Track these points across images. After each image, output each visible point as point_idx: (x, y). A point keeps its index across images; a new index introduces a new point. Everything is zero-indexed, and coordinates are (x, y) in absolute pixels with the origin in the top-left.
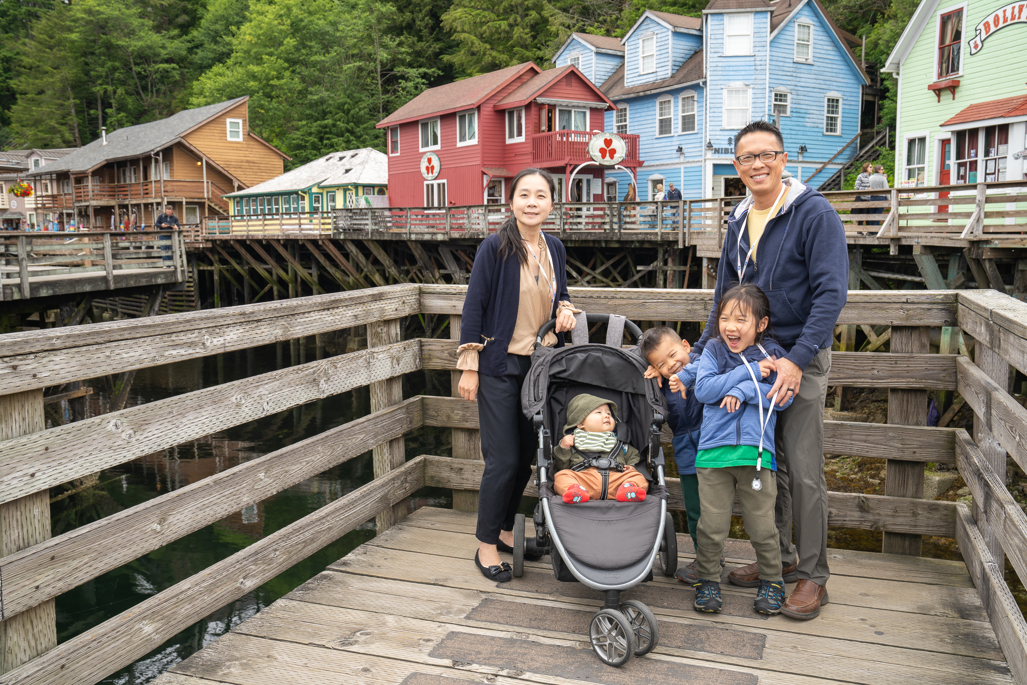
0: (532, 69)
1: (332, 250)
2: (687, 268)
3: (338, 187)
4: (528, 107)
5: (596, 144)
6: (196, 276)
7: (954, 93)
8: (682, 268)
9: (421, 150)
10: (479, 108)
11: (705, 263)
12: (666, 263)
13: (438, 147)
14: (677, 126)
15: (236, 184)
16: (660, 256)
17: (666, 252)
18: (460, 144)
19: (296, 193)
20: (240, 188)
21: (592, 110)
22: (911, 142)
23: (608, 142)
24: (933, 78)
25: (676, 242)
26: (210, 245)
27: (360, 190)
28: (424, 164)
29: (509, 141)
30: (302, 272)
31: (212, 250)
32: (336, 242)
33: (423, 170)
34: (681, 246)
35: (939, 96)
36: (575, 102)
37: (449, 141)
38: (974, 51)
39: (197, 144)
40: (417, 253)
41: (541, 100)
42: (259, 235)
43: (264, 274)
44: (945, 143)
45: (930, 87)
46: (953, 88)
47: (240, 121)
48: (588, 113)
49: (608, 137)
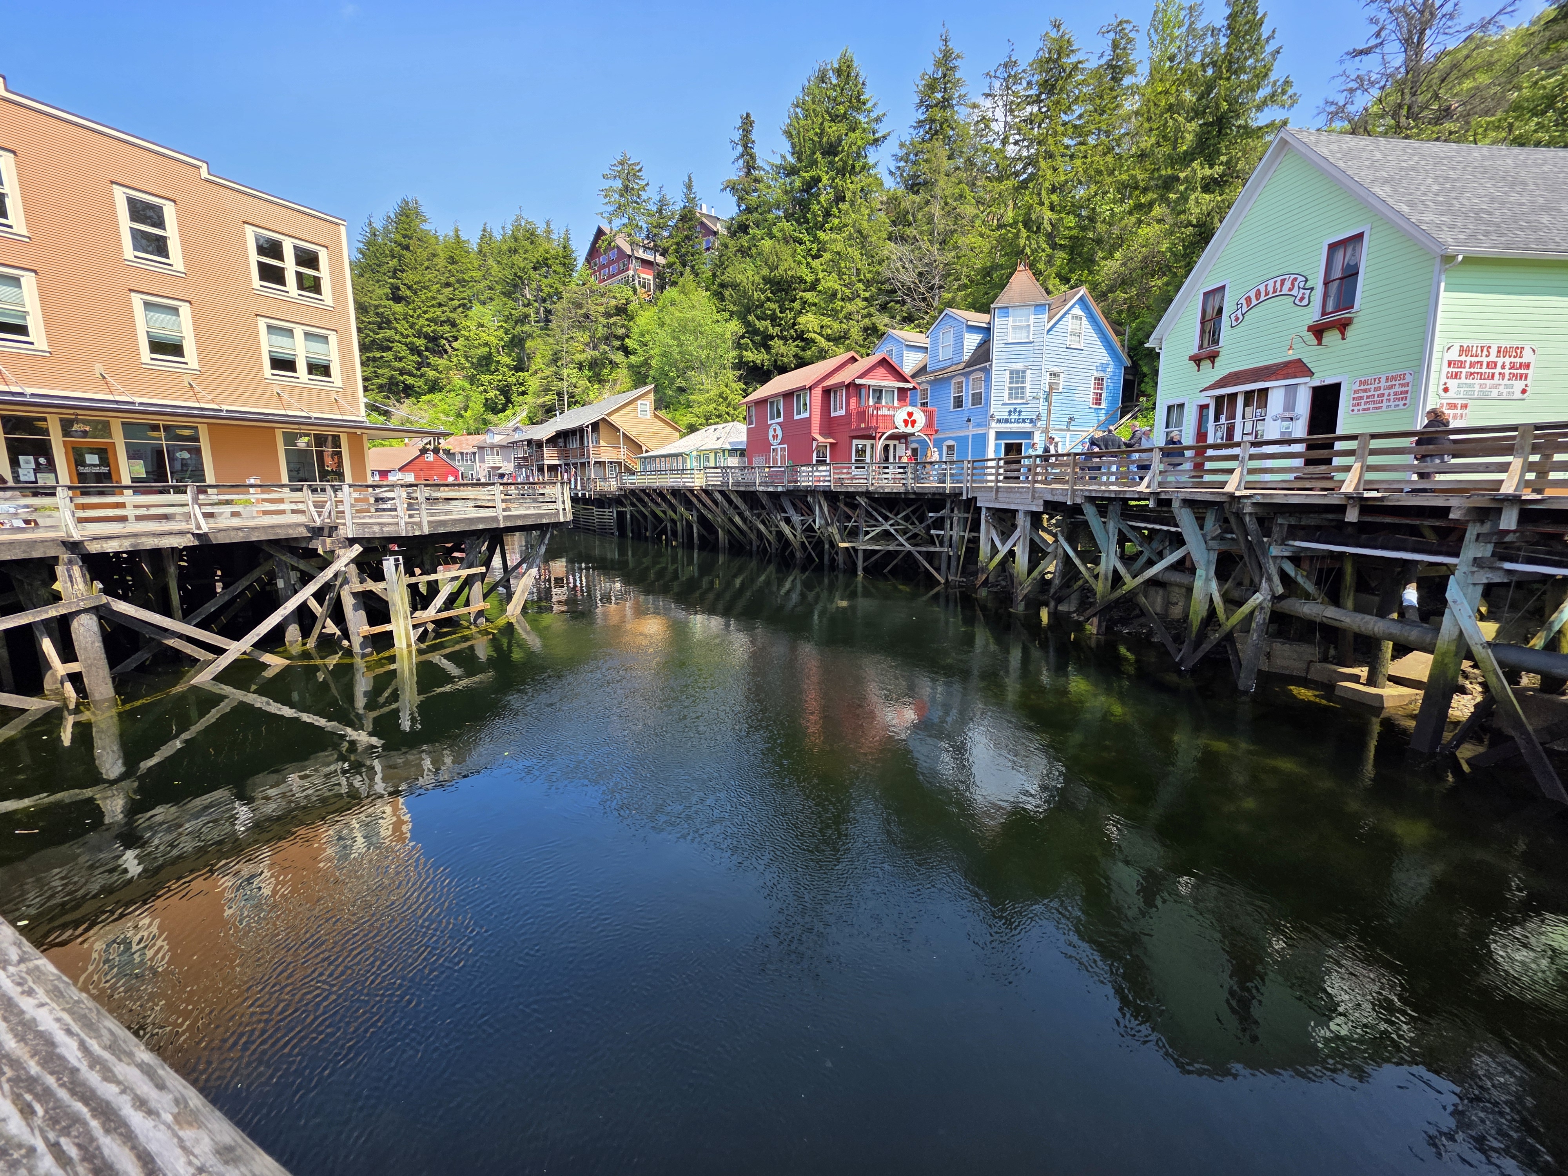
0: (853, 357)
1: (703, 496)
2: (970, 516)
3: (711, 450)
4: (848, 386)
5: (900, 416)
6: (615, 515)
7: (1213, 363)
8: (966, 515)
9: (769, 422)
10: (810, 388)
11: (984, 511)
12: (952, 511)
13: (781, 420)
14: (967, 402)
15: (644, 449)
16: (948, 506)
17: (952, 502)
18: (796, 417)
19: (681, 455)
20: (647, 451)
21: (899, 389)
22: (1170, 408)
23: (910, 414)
24: (1194, 350)
25: (961, 494)
26: (625, 493)
27: (727, 453)
28: (771, 433)
29: (833, 414)
30: (687, 514)
31: (625, 496)
32: (706, 492)
33: (771, 438)
34: (964, 497)
35: (1199, 366)
36: (886, 383)
37: (789, 414)
38: (1234, 324)
39: (615, 419)
40: (765, 500)
41: (858, 381)
42: (655, 485)
43: (661, 515)
44: (1203, 408)
45: (1191, 358)
46: (1213, 357)
47: (648, 403)
48: (896, 392)
49: (910, 410)
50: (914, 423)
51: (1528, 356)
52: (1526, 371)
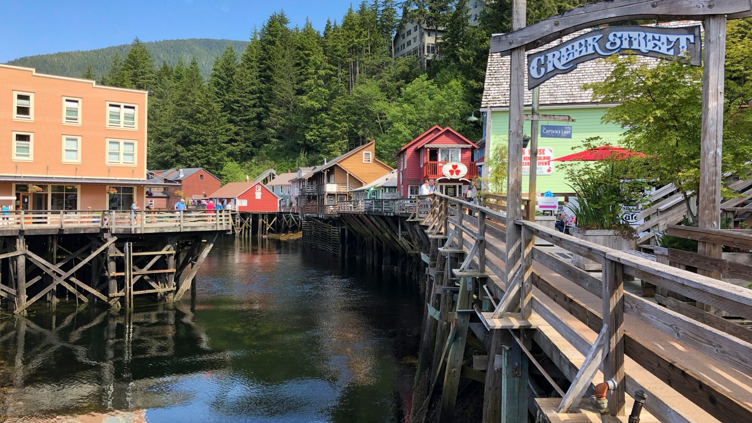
0: (437, 128)
5: (447, 168)
6: (340, 231)
21: (462, 149)
23: (455, 167)
26: (339, 216)
31: (342, 218)
32: (366, 216)
36: (450, 146)
39: (344, 165)
47: (370, 153)
48: (460, 150)
49: (455, 164)
50: (458, 172)
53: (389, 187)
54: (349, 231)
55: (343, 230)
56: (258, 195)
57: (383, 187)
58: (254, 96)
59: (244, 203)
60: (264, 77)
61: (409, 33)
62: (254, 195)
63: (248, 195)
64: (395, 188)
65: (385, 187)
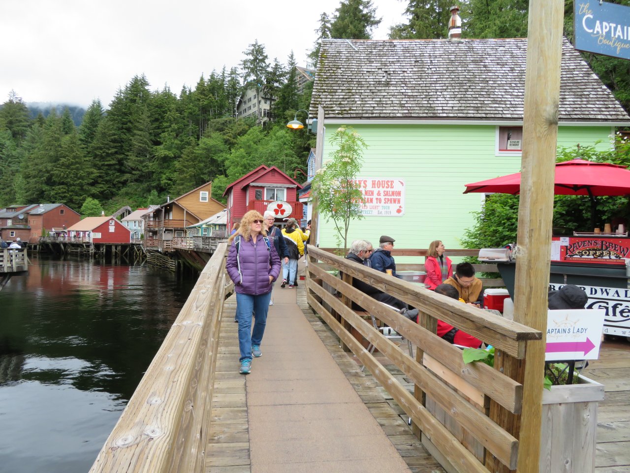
0: (263, 168)
4: (249, 187)
5: (272, 207)
6: (176, 264)
10: (232, 188)
21: (288, 188)
23: (280, 206)
26: (175, 250)
29: (247, 205)
36: (275, 185)
41: (252, 184)
47: (207, 193)
48: (285, 190)
49: (280, 203)
50: (283, 212)
51: (397, 187)
52: (399, 197)
53: (219, 225)
54: (184, 264)
55: (179, 263)
56: (112, 229)
57: (213, 224)
58: (115, 144)
59: (99, 235)
60: (126, 129)
61: (250, 100)
62: (108, 229)
63: (103, 228)
64: (225, 225)
65: (215, 225)
